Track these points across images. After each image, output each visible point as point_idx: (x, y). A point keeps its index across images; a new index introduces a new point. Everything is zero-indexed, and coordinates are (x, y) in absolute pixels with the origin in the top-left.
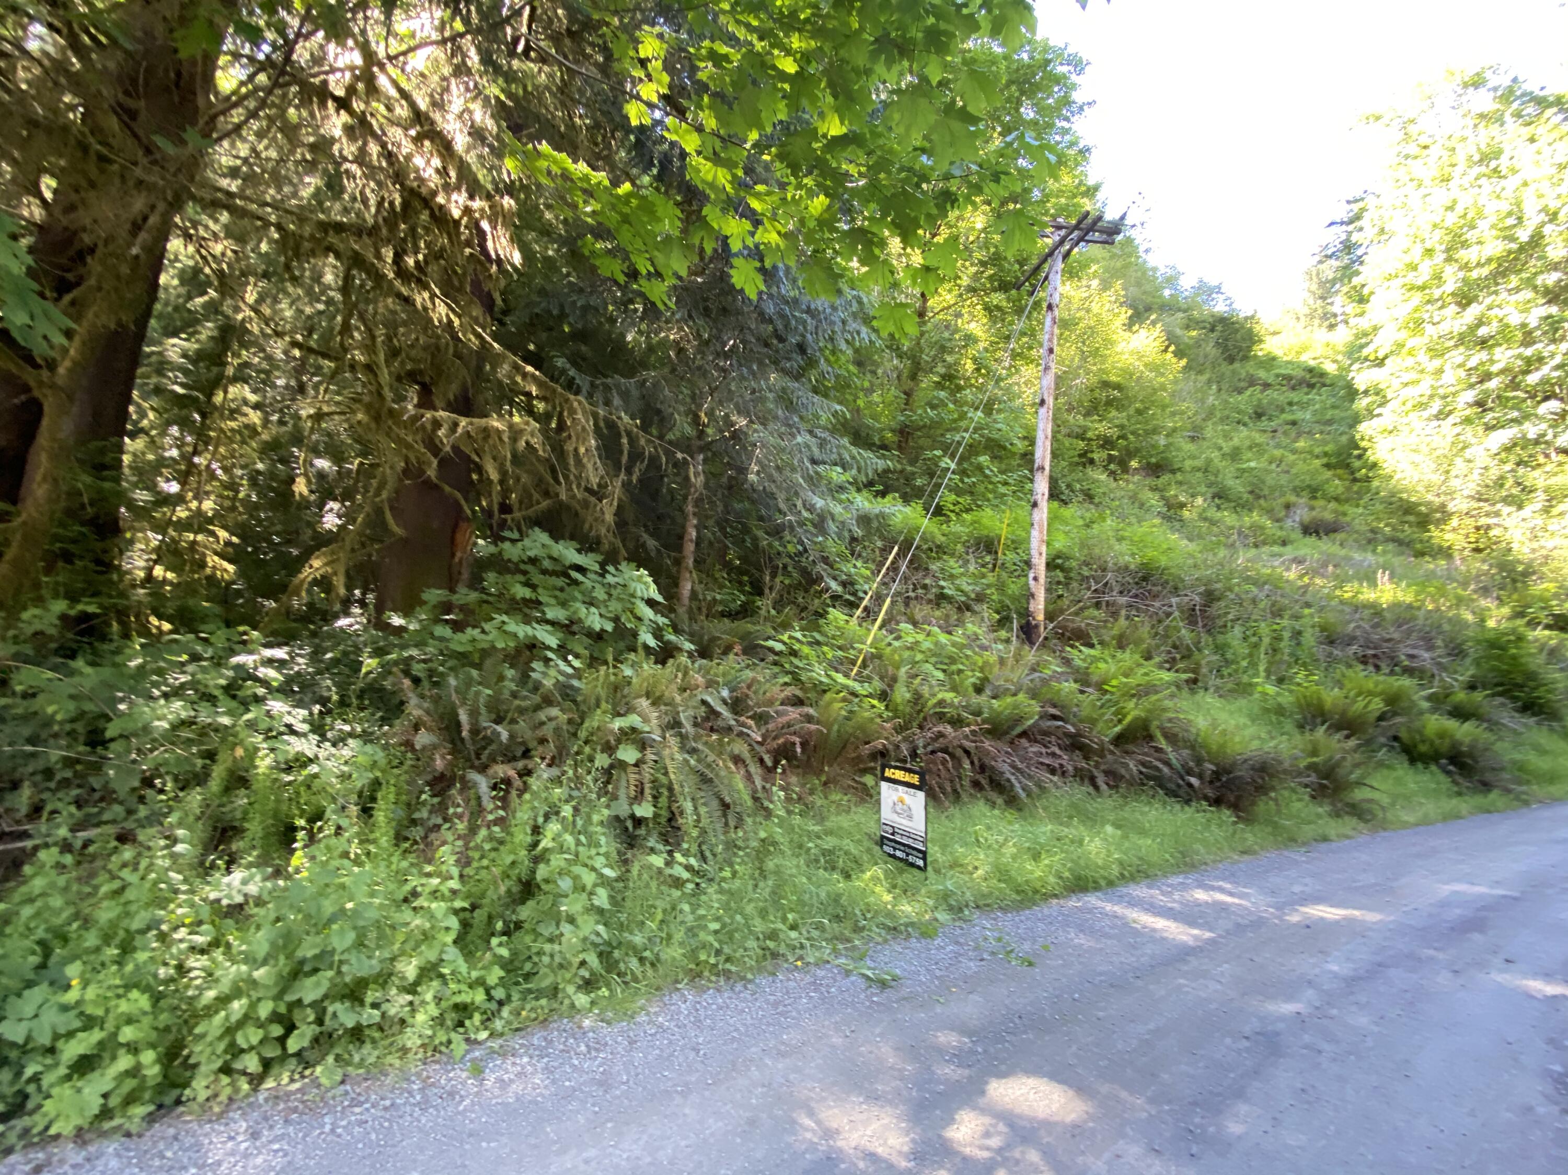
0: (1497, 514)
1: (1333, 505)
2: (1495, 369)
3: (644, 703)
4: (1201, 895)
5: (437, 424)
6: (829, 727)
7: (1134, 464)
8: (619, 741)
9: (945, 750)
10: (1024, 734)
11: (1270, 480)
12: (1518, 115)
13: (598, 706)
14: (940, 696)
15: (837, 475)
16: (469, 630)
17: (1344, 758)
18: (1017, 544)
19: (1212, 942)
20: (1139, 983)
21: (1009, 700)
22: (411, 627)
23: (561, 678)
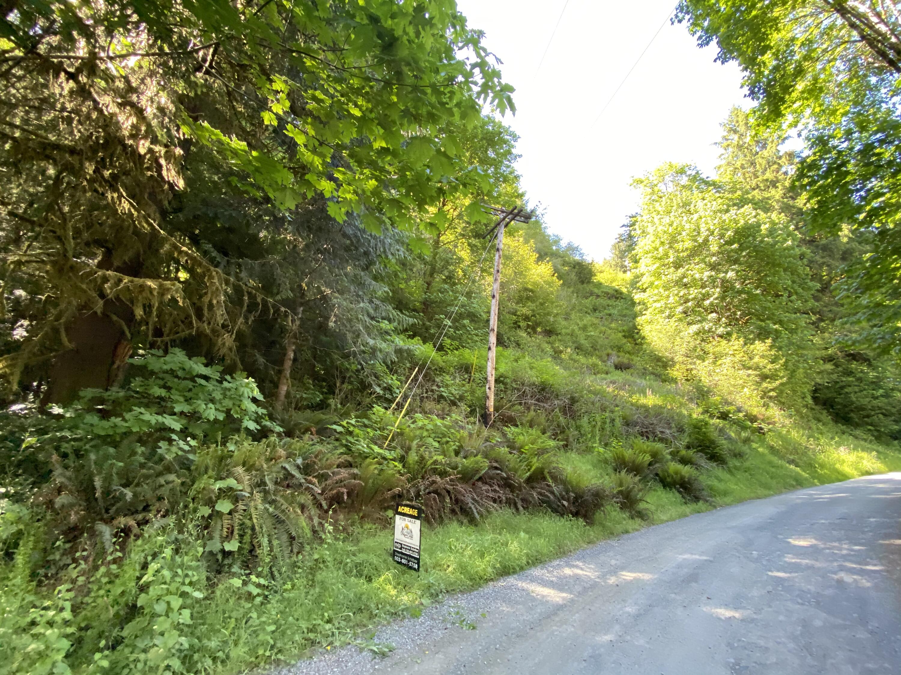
0: (695, 364)
1: (627, 355)
2: (690, 297)
3: (240, 470)
4: (568, 571)
5: (105, 279)
6: (366, 481)
7: (539, 330)
8: (218, 497)
9: (436, 492)
10: (480, 479)
11: (600, 342)
12: (698, 188)
13: (206, 472)
14: (435, 458)
15: (385, 325)
16: (113, 419)
17: (634, 487)
18: (482, 369)
19: (572, 601)
20: (532, 632)
21: (472, 459)
22: (68, 415)
23: (180, 453)
